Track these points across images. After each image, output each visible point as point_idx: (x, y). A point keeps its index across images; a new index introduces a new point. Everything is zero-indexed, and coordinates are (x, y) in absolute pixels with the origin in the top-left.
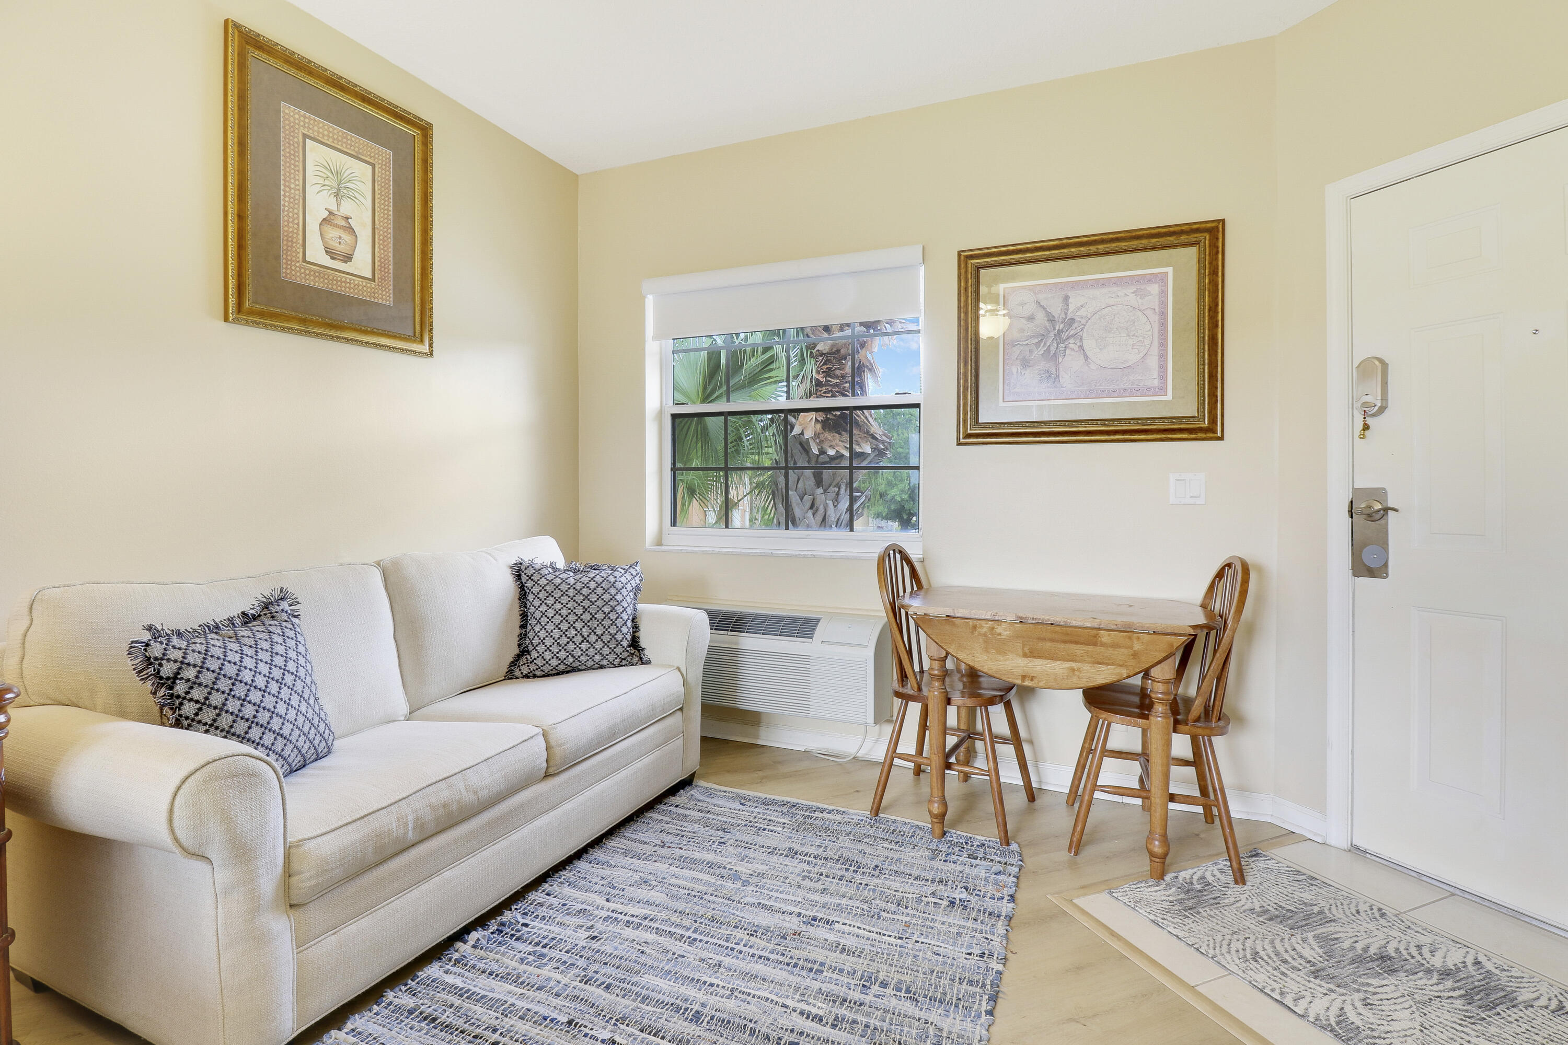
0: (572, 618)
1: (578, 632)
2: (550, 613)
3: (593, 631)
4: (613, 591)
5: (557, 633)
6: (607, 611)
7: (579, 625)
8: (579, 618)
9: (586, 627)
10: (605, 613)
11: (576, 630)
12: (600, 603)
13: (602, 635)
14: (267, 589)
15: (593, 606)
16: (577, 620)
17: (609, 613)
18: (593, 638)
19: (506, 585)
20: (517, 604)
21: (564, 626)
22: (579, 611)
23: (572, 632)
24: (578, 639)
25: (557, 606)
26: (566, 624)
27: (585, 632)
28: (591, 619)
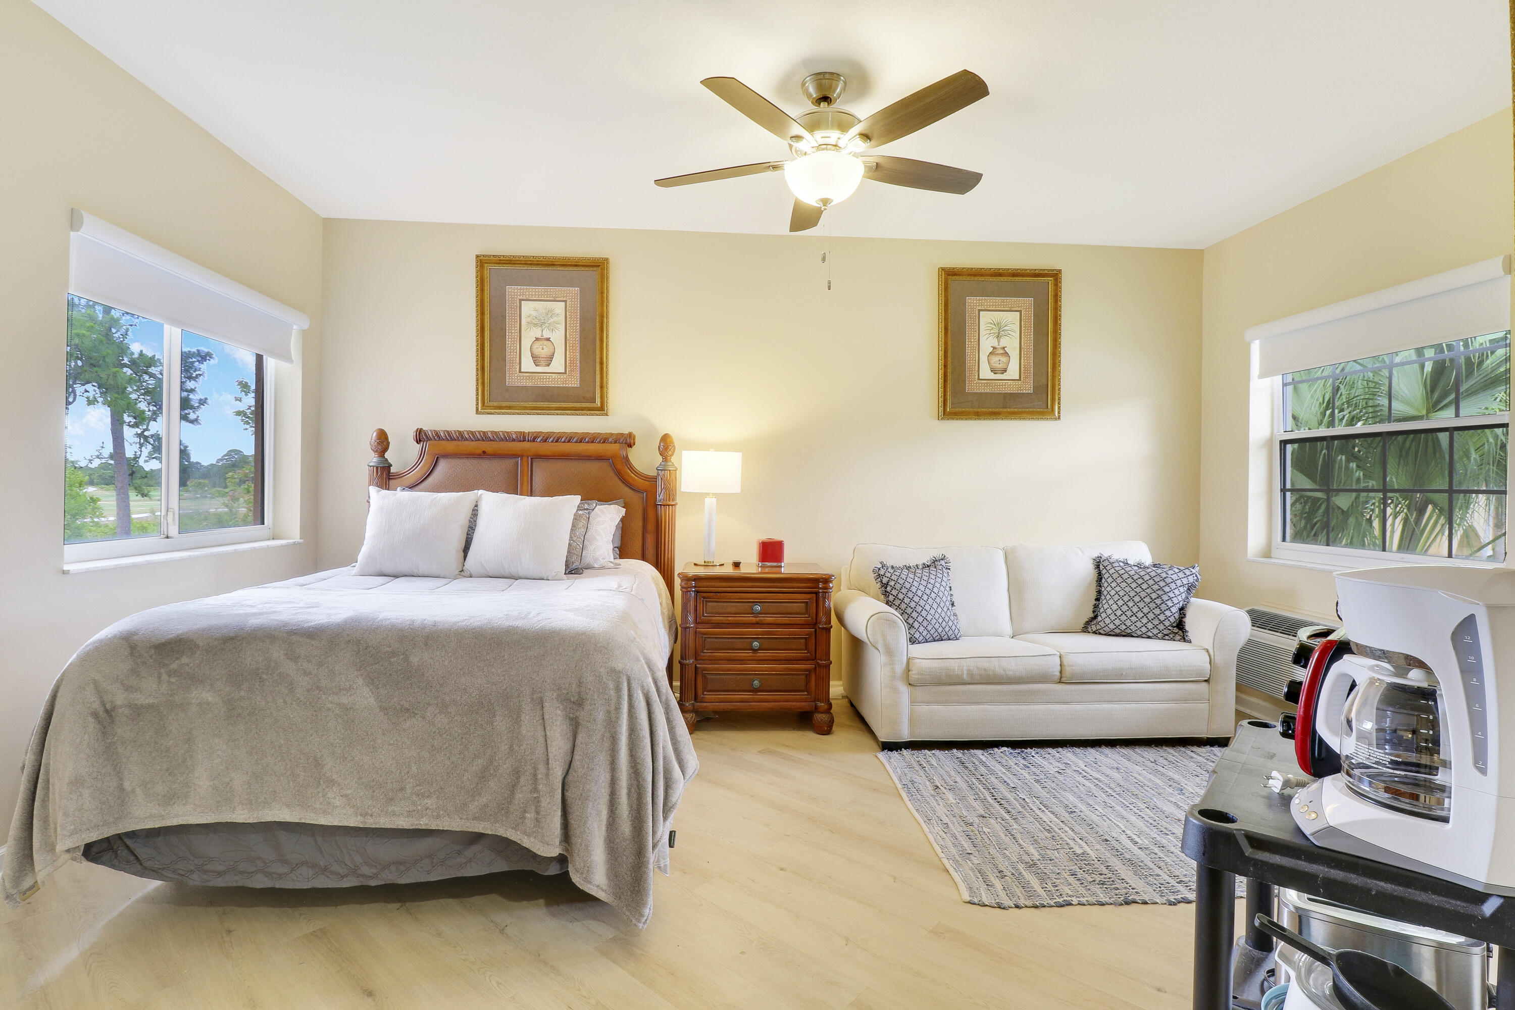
0: (1126, 598)
1: (1130, 609)
2: (1113, 593)
3: (1140, 610)
4: (1162, 584)
5: (1115, 607)
6: (1154, 598)
7: (1131, 604)
8: (1131, 599)
9: (1136, 606)
10: (1151, 599)
11: (1128, 607)
12: (1149, 591)
13: (1147, 614)
14: (937, 554)
15: (1143, 592)
16: (1130, 600)
17: (1155, 599)
18: (1140, 615)
19: (1089, 570)
20: (1094, 584)
21: (1120, 603)
22: (1132, 594)
23: (1125, 608)
24: (1129, 613)
25: (1118, 589)
26: (1122, 601)
27: (1135, 609)
28: (1140, 601)
